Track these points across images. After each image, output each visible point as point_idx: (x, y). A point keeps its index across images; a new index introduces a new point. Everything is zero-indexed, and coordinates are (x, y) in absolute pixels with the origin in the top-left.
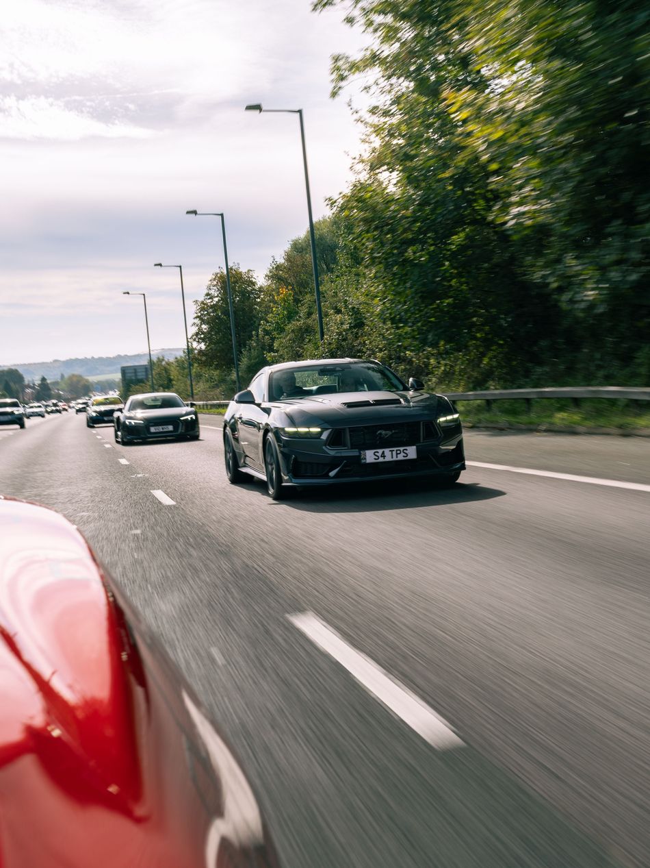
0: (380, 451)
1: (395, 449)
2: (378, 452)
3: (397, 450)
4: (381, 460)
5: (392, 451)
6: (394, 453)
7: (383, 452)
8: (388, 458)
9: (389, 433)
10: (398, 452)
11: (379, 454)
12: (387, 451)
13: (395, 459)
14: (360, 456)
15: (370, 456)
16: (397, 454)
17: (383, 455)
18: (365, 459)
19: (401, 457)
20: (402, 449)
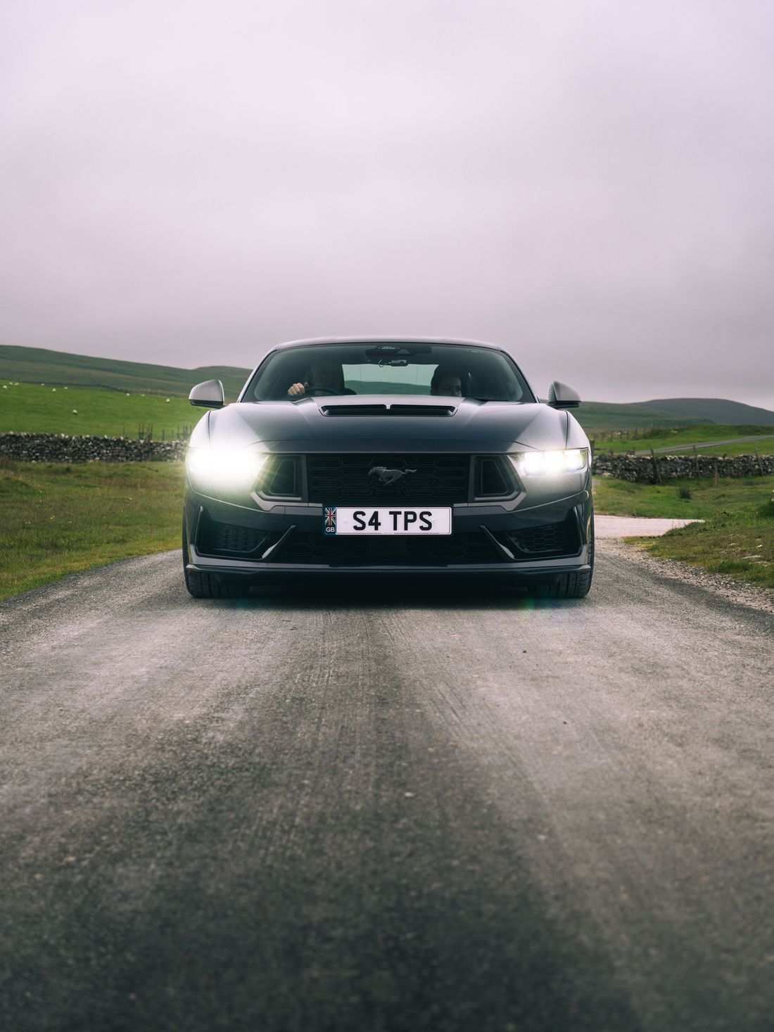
0: (369, 512)
1: (403, 510)
2: (363, 514)
3: (407, 514)
4: (370, 530)
5: (395, 514)
6: (401, 519)
7: (375, 515)
8: (386, 528)
9: (397, 473)
10: (410, 517)
11: (366, 519)
12: (384, 514)
13: (401, 530)
14: (323, 518)
15: (345, 521)
16: (407, 521)
17: (375, 522)
18: (334, 526)
19: (415, 529)
20: (418, 511)
